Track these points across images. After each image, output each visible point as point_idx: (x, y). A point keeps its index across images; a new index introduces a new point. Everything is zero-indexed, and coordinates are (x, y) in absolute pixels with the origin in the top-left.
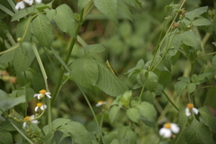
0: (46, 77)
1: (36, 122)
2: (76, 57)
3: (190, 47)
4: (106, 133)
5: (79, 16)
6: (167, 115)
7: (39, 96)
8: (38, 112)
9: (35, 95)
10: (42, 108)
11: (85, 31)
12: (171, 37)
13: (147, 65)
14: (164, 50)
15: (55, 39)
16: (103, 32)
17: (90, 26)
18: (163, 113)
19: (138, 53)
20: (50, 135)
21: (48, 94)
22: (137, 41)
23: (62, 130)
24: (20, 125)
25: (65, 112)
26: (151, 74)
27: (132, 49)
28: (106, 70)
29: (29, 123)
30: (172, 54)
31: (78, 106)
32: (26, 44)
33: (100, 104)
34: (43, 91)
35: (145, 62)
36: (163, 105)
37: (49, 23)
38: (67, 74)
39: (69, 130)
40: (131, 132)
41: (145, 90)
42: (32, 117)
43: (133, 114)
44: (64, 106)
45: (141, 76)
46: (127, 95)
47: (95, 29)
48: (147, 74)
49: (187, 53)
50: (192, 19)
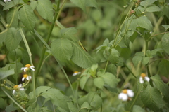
0: (30, 54)
1: (23, 89)
2: (57, 37)
3: (145, 29)
4: (80, 96)
5: (56, 5)
6: (130, 81)
7: (25, 69)
8: (24, 82)
9: (22, 69)
10: (27, 79)
11: (66, 16)
12: (129, 21)
13: (111, 43)
14: (124, 32)
15: (41, 23)
16: (81, 17)
17: (70, 12)
18: (127, 79)
19: (107, 33)
20: (34, 99)
21: (32, 68)
22: (106, 23)
23: (43, 96)
24: (10, 92)
25: (50, 80)
26: (114, 51)
27: (102, 30)
28: (79, 48)
29: (17, 90)
30: (130, 34)
31: (61, 75)
32: (13, 29)
33: (76, 74)
34: (28, 65)
35: (110, 41)
36: (127, 74)
37: (32, 11)
38: (49, 51)
39: (49, 96)
40: (98, 96)
41: (110, 63)
42: (20, 86)
43: (99, 82)
44: (48, 76)
45: (106, 52)
46: (94, 67)
47: (74, 14)
48: (110, 51)
49: (142, 33)
50: (145, 7)
